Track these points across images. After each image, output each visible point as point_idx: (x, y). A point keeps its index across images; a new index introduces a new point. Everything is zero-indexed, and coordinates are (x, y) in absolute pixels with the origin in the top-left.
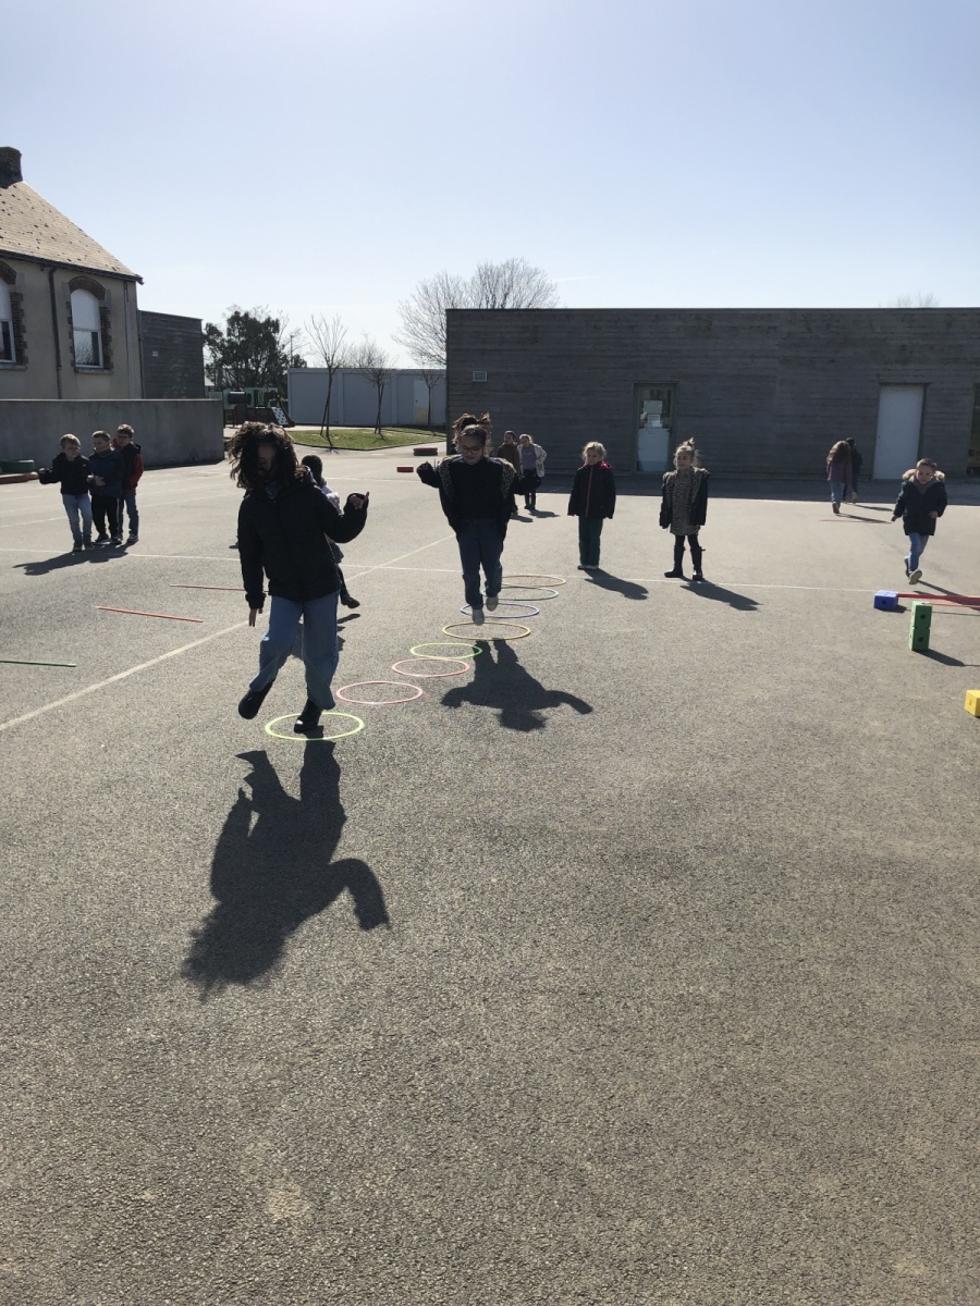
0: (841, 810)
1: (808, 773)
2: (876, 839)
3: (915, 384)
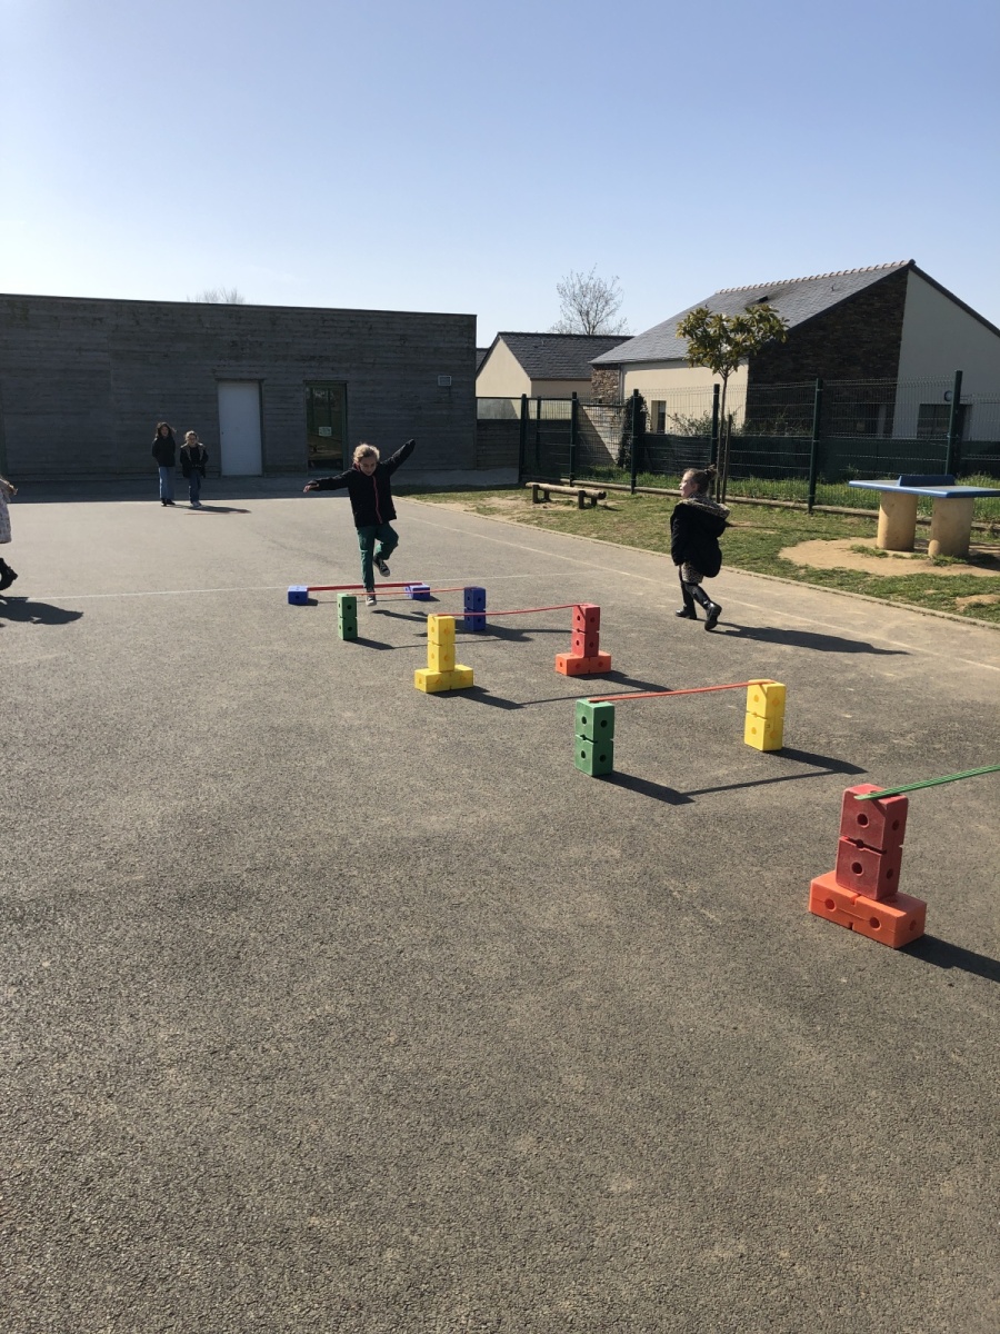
0: (361, 801)
1: (313, 773)
2: (405, 820)
3: (250, 380)
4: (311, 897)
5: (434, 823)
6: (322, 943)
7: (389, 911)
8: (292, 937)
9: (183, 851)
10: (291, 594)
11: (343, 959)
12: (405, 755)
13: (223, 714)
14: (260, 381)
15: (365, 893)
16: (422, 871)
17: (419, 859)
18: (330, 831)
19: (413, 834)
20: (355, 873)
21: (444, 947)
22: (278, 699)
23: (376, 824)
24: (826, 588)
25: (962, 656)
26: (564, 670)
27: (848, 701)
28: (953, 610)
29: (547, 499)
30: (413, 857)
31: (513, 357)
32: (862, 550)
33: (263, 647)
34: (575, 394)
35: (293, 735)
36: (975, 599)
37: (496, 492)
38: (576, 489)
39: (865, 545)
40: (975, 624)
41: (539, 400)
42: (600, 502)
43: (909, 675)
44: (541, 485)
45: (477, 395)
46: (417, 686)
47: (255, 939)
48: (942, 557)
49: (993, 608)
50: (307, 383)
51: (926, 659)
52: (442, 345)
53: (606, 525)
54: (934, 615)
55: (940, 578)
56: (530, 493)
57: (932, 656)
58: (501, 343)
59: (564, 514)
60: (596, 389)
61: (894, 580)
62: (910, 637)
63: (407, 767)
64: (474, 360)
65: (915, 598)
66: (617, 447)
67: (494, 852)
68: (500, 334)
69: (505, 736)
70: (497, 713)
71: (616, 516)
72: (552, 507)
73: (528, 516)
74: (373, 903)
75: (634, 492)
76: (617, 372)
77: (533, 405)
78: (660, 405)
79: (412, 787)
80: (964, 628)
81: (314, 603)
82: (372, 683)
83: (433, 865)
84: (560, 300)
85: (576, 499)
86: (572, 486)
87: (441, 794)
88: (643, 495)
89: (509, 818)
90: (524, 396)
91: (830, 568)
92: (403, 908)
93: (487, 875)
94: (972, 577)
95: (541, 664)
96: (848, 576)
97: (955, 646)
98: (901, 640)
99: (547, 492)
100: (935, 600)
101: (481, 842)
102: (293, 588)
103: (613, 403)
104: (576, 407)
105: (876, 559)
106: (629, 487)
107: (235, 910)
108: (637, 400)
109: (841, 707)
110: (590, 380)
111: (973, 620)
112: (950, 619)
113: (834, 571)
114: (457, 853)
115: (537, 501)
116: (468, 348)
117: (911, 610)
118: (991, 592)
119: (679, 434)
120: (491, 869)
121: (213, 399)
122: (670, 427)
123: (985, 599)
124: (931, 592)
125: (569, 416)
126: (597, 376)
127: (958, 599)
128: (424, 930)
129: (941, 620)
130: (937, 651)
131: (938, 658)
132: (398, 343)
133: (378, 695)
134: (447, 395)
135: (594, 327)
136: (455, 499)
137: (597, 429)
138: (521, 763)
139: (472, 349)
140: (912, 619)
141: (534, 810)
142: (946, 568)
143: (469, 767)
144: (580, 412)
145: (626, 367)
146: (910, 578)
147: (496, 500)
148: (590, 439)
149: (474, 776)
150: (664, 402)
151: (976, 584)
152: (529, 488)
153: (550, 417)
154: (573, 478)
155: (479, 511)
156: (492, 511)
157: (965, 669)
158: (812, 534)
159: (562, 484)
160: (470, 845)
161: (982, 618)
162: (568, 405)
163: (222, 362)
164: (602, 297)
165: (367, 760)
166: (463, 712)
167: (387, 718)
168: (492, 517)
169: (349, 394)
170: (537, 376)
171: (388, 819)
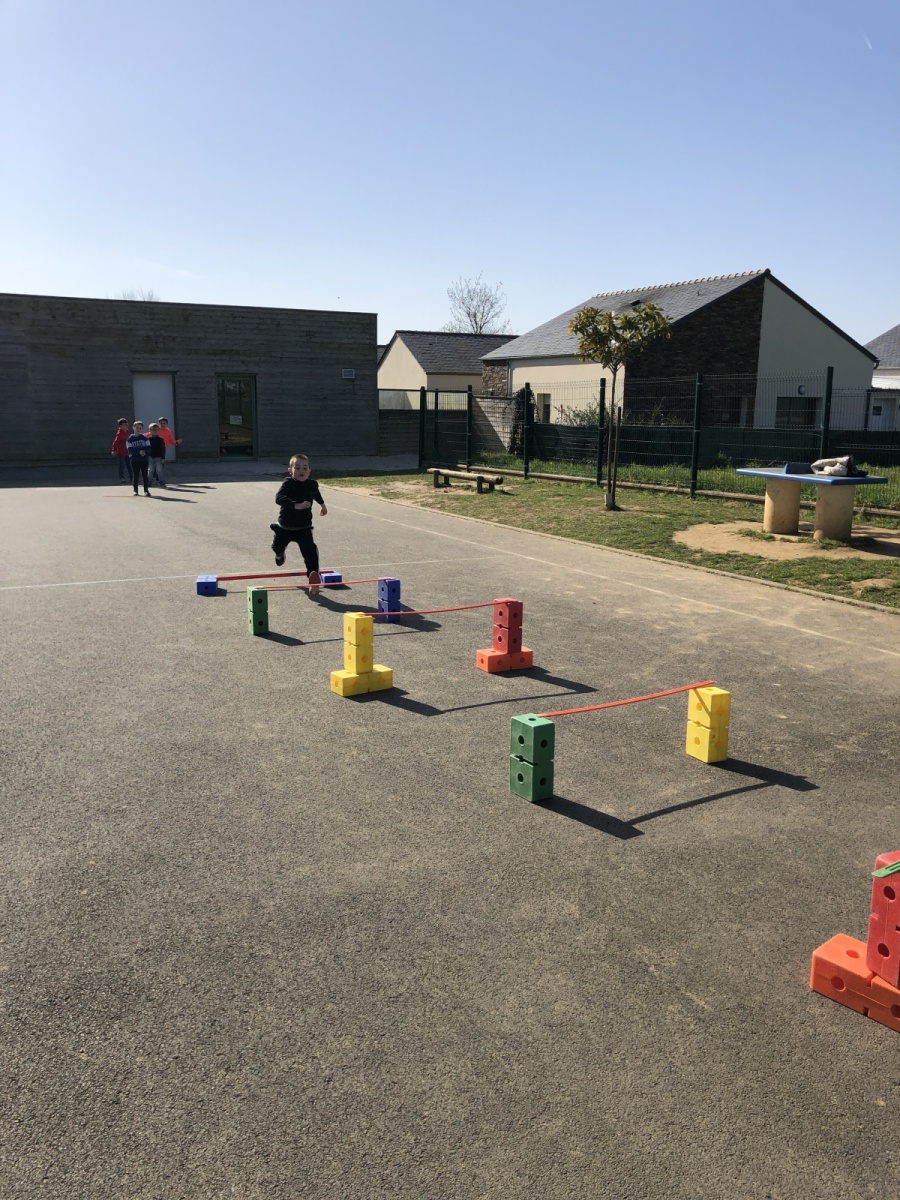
0: (274, 844)
2: (326, 871)
3: (163, 372)
4: (214, 992)
5: (361, 873)
6: (227, 1070)
7: (312, 1010)
8: (189, 1062)
9: (61, 925)
10: (200, 585)
11: (254, 1096)
12: (324, 777)
13: (121, 729)
14: (173, 373)
15: (283, 983)
16: (349, 946)
17: (345, 926)
18: (238, 888)
19: (336, 890)
20: (269, 952)
21: (383, 1069)
22: (182, 707)
23: (293, 876)
24: (724, 573)
25: (874, 644)
26: (485, 667)
27: (779, 699)
28: (850, 594)
29: (447, 484)
30: (338, 925)
31: (410, 353)
32: (750, 534)
33: (169, 644)
34: (470, 387)
35: (198, 754)
36: (869, 583)
37: (398, 477)
38: (472, 475)
39: (752, 529)
40: (874, 608)
41: (437, 392)
42: (497, 487)
43: (829, 667)
44: (442, 471)
45: (379, 387)
46: (333, 688)
47: (142, 1067)
48: (828, 541)
49: (889, 592)
50: (219, 375)
51: (840, 648)
52: (345, 341)
53: (506, 510)
54: (833, 599)
55: (831, 562)
56: (431, 478)
57: (845, 644)
58: (399, 341)
59: (465, 498)
60: (486, 382)
61: (787, 564)
62: (817, 623)
63: (325, 794)
64: (375, 356)
65: (813, 583)
66: (509, 436)
67: (433, 913)
68: (397, 332)
69: (430, 751)
70: (419, 721)
71: (514, 500)
72: (453, 492)
73: (431, 501)
74: (292, 999)
75: (527, 477)
76: (505, 368)
77: (430, 397)
78: (546, 397)
79: (332, 821)
80: (866, 613)
81: (223, 593)
82: (284, 686)
83: (362, 936)
84: (450, 304)
85: (474, 484)
86: (469, 471)
87: (366, 830)
88: (536, 480)
89: (445, 863)
90: (423, 388)
91: (725, 552)
92: (330, 1006)
93: (428, 949)
94: (859, 560)
95: (460, 659)
96: (743, 560)
97: (863, 633)
98: (810, 628)
99: (447, 477)
100: (831, 584)
101: (416, 899)
102: (202, 578)
103: (501, 395)
104: (471, 398)
105: (764, 542)
106: (523, 472)
107: (118, 1017)
108: (526, 392)
109: (772, 705)
110: (481, 375)
111: (872, 605)
112: (849, 603)
113: (728, 555)
114: (389, 917)
115: (438, 486)
116: (369, 344)
117: (810, 595)
118: (882, 577)
119: (565, 424)
120: (431, 940)
121: (128, 390)
122: (555, 418)
123: (880, 583)
124: (826, 576)
125: (465, 407)
126: (487, 371)
127: (853, 583)
128: (357, 1040)
129: (840, 605)
130: (848, 639)
131: (852, 646)
132: (304, 339)
133: (291, 701)
134: (351, 387)
135: (481, 328)
136: (361, 483)
137: (490, 419)
138: (453, 785)
139: (374, 346)
140: (814, 604)
141: (473, 851)
142: (833, 551)
143: (395, 792)
144: (473, 403)
145: (514, 363)
146: (802, 562)
147: (399, 485)
148: (483, 428)
149: (401, 804)
150: (549, 395)
151: (867, 568)
152: (431, 473)
153: (446, 407)
154: (470, 464)
155: (383, 494)
156: (396, 495)
157: (881, 658)
158: (700, 519)
159: (459, 469)
160: (404, 904)
161: (880, 602)
162: (464, 397)
163: (137, 356)
164: (488, 301)
165: (279, 786)
166: (383, 718)
167: (301, 729)
168: (397, 501)
169: (258, 385)
170: (432, 370)
171: (307, 868)
